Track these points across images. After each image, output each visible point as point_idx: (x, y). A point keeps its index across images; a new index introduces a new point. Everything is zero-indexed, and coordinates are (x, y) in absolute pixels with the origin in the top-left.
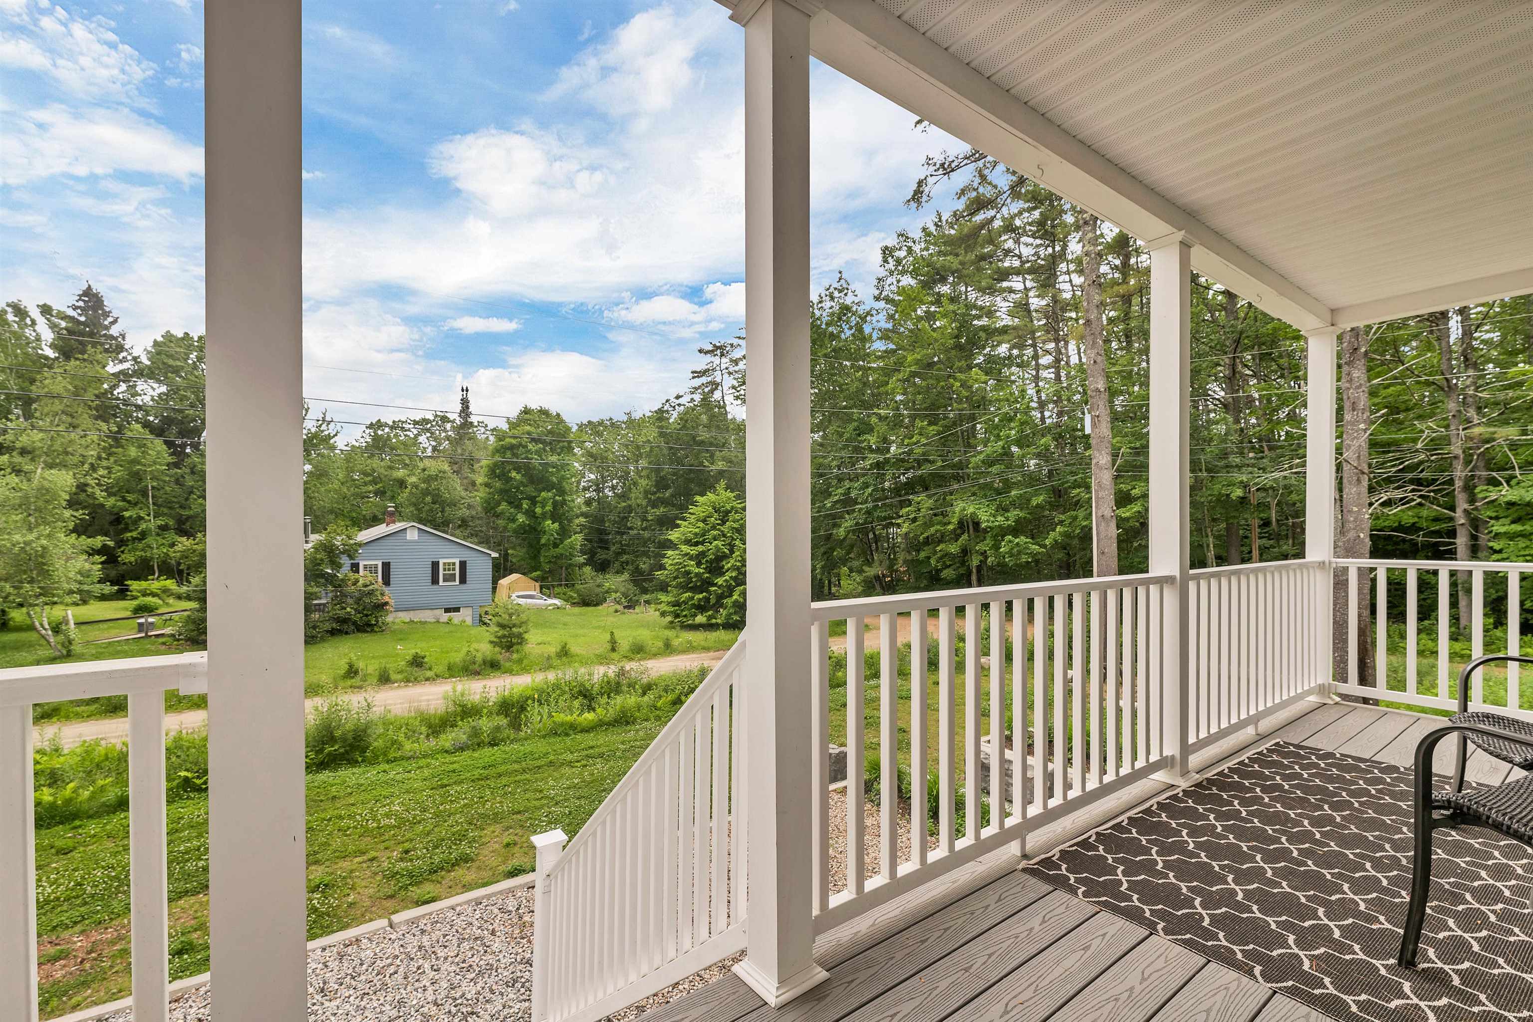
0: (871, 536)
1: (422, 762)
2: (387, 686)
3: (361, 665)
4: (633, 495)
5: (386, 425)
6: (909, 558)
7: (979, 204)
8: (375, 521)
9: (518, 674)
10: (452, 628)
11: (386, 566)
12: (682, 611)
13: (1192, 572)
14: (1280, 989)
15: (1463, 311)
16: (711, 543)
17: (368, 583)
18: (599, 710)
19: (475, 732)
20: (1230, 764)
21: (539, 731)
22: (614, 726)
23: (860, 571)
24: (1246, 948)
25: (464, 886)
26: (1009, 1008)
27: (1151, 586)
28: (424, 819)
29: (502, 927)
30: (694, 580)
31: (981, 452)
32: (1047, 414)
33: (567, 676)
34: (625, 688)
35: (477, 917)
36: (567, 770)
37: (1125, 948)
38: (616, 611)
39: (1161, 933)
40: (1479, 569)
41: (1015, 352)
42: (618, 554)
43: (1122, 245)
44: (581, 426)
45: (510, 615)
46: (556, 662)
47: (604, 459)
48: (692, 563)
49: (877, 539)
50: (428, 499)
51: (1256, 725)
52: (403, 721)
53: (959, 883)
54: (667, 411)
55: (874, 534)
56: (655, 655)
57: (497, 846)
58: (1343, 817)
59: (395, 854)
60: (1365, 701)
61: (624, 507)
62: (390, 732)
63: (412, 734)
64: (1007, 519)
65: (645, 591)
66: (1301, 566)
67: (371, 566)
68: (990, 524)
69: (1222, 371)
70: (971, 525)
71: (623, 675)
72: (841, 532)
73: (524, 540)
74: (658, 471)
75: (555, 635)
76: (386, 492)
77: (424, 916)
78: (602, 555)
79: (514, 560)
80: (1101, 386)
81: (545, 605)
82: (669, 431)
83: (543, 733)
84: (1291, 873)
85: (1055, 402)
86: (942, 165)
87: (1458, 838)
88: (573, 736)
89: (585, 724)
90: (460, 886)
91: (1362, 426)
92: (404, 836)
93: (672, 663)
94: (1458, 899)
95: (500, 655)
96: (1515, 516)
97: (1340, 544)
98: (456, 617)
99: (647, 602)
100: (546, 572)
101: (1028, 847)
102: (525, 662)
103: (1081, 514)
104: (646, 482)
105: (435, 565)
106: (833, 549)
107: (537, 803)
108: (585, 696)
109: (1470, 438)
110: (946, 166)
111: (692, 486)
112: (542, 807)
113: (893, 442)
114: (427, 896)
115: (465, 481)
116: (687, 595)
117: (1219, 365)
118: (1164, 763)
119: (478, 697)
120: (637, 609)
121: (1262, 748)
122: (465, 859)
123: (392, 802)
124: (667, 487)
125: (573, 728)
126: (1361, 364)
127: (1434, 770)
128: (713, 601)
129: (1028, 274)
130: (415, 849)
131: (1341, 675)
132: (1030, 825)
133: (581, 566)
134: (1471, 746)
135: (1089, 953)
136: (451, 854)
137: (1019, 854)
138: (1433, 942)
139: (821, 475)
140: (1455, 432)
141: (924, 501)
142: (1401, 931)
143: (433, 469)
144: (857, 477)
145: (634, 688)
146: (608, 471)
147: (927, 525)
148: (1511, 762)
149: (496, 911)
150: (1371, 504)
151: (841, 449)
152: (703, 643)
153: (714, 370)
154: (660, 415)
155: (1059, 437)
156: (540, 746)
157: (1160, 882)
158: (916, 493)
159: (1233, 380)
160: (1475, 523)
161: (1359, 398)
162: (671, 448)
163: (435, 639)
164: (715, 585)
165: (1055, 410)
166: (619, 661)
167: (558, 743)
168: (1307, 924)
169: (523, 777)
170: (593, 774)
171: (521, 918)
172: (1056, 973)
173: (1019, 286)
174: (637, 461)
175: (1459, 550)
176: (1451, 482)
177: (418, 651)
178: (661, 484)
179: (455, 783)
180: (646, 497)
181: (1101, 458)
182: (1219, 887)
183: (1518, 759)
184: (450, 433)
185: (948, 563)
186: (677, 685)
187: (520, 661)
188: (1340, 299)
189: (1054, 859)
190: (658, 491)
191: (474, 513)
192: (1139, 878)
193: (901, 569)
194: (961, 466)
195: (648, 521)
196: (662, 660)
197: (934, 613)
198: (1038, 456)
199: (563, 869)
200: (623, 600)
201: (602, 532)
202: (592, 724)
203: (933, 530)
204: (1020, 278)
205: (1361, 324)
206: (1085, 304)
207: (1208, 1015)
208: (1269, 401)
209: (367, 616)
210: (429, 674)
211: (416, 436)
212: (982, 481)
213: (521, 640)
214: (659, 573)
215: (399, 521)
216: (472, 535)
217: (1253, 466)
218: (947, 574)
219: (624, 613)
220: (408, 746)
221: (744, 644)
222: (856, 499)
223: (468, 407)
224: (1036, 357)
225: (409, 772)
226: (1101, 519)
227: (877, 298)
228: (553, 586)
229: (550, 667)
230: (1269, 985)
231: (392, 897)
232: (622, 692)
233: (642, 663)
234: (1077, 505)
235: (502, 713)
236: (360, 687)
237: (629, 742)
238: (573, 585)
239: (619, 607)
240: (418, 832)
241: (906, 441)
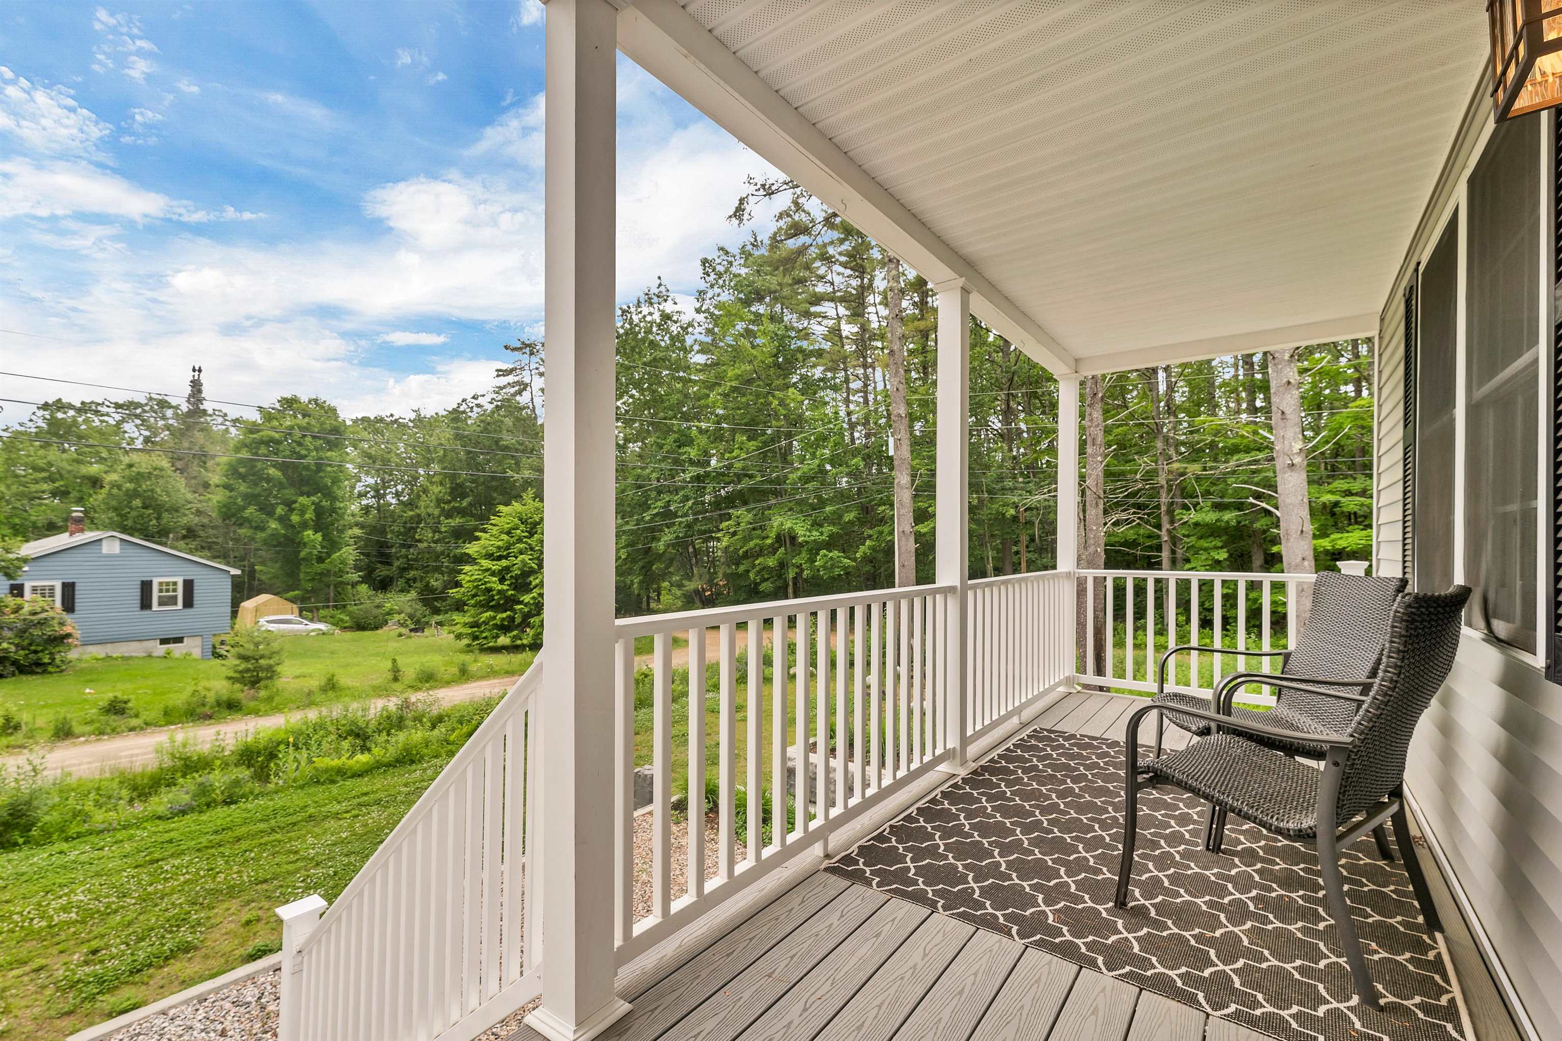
0: (691, 550)
1: (119, 836)
2: (67, 742)
3: (25, 717)
4: (422, 504)
5: (70, 406)
6: (729, 571)
7: (798, 229)
8: (52, 528)
9: (266, 714)
10: (171, 664)
11: (69, 590)
12: (482, 632)
13: (970, 582)
14: (1031, 943)
15: (1167, 369)
16: (516, 558)
17: (39, 610)
18: (376, 751)
19: (204, 790)
20: (999, 751)
21: (295, 781)
22: (395, 766)
23: (680, 586)
24: (1007, 912)
25: (183, 982)
26: (808, 1005)
27: (937, 596)
28: (123, 907)
29: (236, 1025)
30: (496, 597)
31: (798, 469)
32: (856, 435)
33: (334, 714)
34: (409, 723)
35: (200, 1018)
36: (332, 824)
37: (910, 929)
38: (400, 635)
39: (941, 910)
40: (1172, 576)
41: (829, 375)
42: (403, 570)
43: (920, 284)
44: (355, 421)
45: (257, 645)
46: (319, 697)
47: (386, 462)
48: (494, 579)
49: (696, 552)
50: (137, 502)
51: (1020, 714)
52: (91, 785)
53: (766, 890)
54: (464, 412)
55: (694, 547)
56: (448, 683)
57: (232, 926)
58: (1080, 788)
59: (76, 957)
60: (1101, 689)
61: (412, 517)
62: (70, 801)
63: (104, 798)
64: (822, 534)
65: (437, 611)
66: (1054, 576)
67: (43, 588)
68: (807, 539)
69: (999, 406)
70: (788, 540)
71: (408, 707)
72: (660, 546)
73: (278, 553)
74: (453, 477)
75: (319, 666)
76: (68, 493)
77: (118, 1030)
78: (382, 571)
79: (263, 578)
80: (902, 411)
81: (306, 631)
82: (466, 433)
83: (301, 782)
84: (1041, 841)
85: (864, 425)
86: (763, 186)
87: (1157, 795)
88: (341, 783)
89: (357, 767)
90: (176, 983)
91: (1099, 459)
92: (91, 931)
93: (469, 691)
94: (1155, 845)
95: (241, 693)
96: (1199, 534)
97: (1084, 557)
98: (176, 649)
99: (440, 624)
100: (308, 592)
101: (831, 846)
102: (277, 699)
103: (886, 529)
104: (440, 488)
105: (146, 587)
106: (651, 563)
107: (291, 867)
108: (357, 736)
109: (1170, 472)
110: (767, 187)
111: (495, 495)
112: (297, 871)
113: (714, 455)
114: (125, 1004)
115: (193, 481)
116: (488, 614)
117: (996, 399)
118: (948, 755)
119: (208, 746)
120: (427, 632)
121: (1023, 735)
122: (186, 948)
123: (72, 891)
124: (463, 496)
125: (341, 773)
126: (1099, 406)
127: (1139, 742)
128: (518, 620)
129: (841, 302)
130: (107, 947)
131: (1082, 669)
132: (833, 825)
133: (354, 585)
134: (1166, 721)
135: (880, 939)
136: (163, 945)
137: (822, 855)
138: (1138, 884)
139: (640, 487)
140: (1161, 466)
141: (743, 515)
142: (1117, 878)
143: (144, 465)
144: (677, 491)
145: (421, 721)
146: (391, 475)
147: (746, 539)
148: (1189, 731)
149: (227, 1005)
150: (1105, 524)
151: (660, 460)
152: (506, 667)
153: (522, 369)
154: (456, 415)
155: (867, 458)
156: (297, 799)
157: (941, 863)
158: (736, 507)
159: (1008, 414)
160: (1174, 540)
161: (1097, 435)
162: (469, 452)
163: (145, 677)
164: (521, 603)
165: (863, 432)
166: (402, 692)
167: (320, 793)
168: (1052, 884)
169: (272, 838)
170: (367, 825)
171: (263, 1008)
172: (851, 963)
173: (832, 313)
174: (428, 465)
175: (1164, 562)
176: (1158, 507)
177: (119, 695)
178: (458, 491)
179: (172, 856)
180: (438, 505)
181: (902, 478)
182: (987, 861)
183: (1194, 728)
184: (171, 422)
185: (766, 576)
186: (475, 714)
187: (270, 699)
188: (1082, 353)
189: (852, 855)
190: (454, 499)
191: (205, 520)
192: (924, 863)
193: (721, 583)
194: (780, 481)
195: (440, 532)
196: (456, 688)
197: (742, 626)
198: (849, 475)
199: (320, 941)
200: (409, 622)
201: (383, 545)
202: (366, 767)
203: (752, 544)
204: (832, 304)
205: (1099, 373)
206: (889, 335)
207: (976, 977)
208: (1035, 434)
209: (36, 652)
210: (134, 722)
211: (119, 423)
212: (798, 497)
213: (272, 673)
214: (454, 590)
215: (91, 530)
216: (203, 548)
217: (1022, 489)
218: (765, 587)
219: (410, 637)
220: (99, 817)
221: (540, 667)
222: (676, 512)
223: (200, 391)
224: (847, 380)
225: (101, 849)
226: (902, 535)
227: (698, 311)
228: (318, 609)
229: (311, 704)
230: (1023, 941)
231: (69, 1013)
232: (406, 727)
233: (431, 693)
234: (882, 521)
235: (243, 764)
236: (22, 747)
237: (414, 783)
238: (344, 606)
239: (403, 630)
240: (113, 924)
241: (727, 456)
